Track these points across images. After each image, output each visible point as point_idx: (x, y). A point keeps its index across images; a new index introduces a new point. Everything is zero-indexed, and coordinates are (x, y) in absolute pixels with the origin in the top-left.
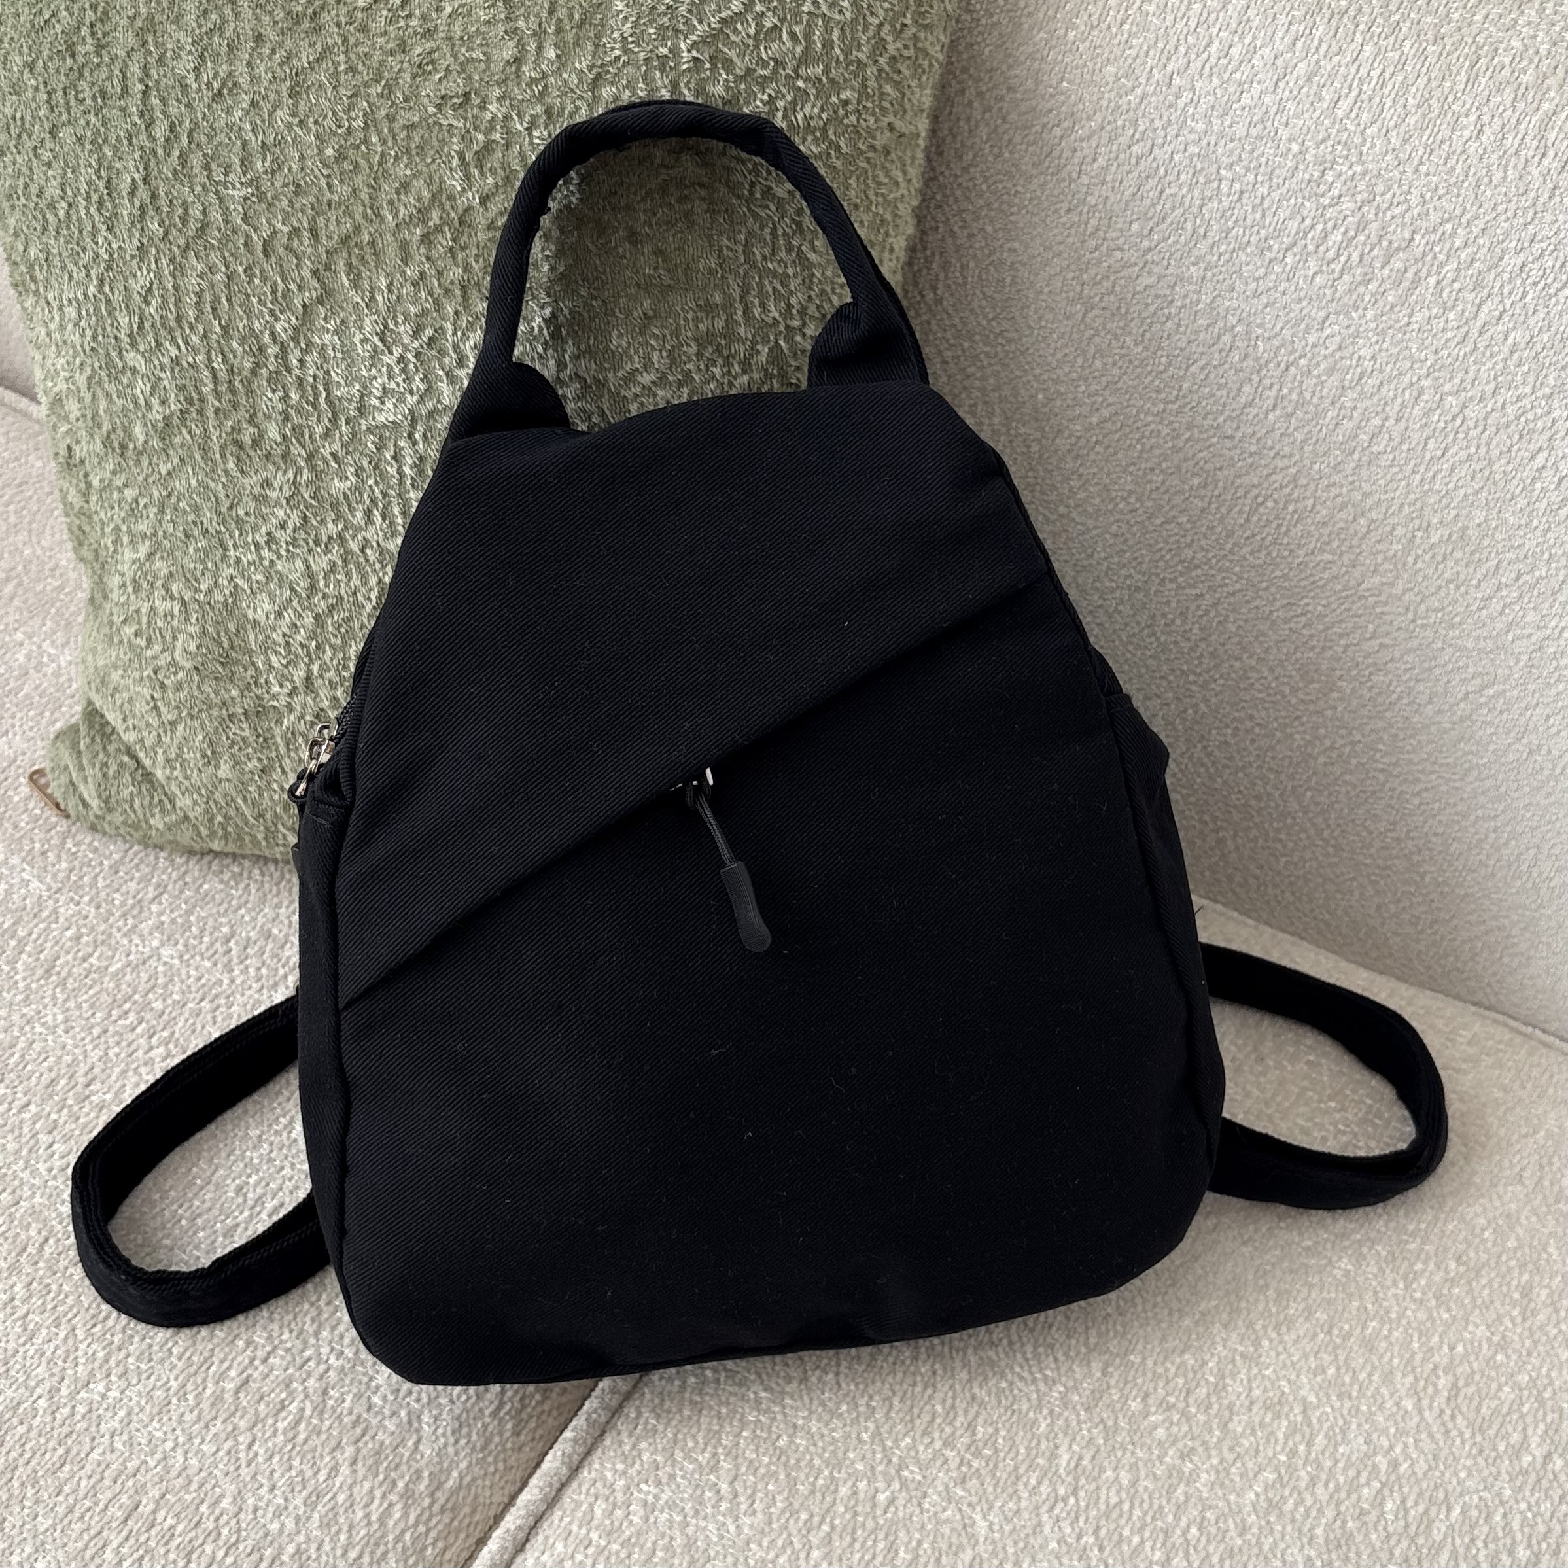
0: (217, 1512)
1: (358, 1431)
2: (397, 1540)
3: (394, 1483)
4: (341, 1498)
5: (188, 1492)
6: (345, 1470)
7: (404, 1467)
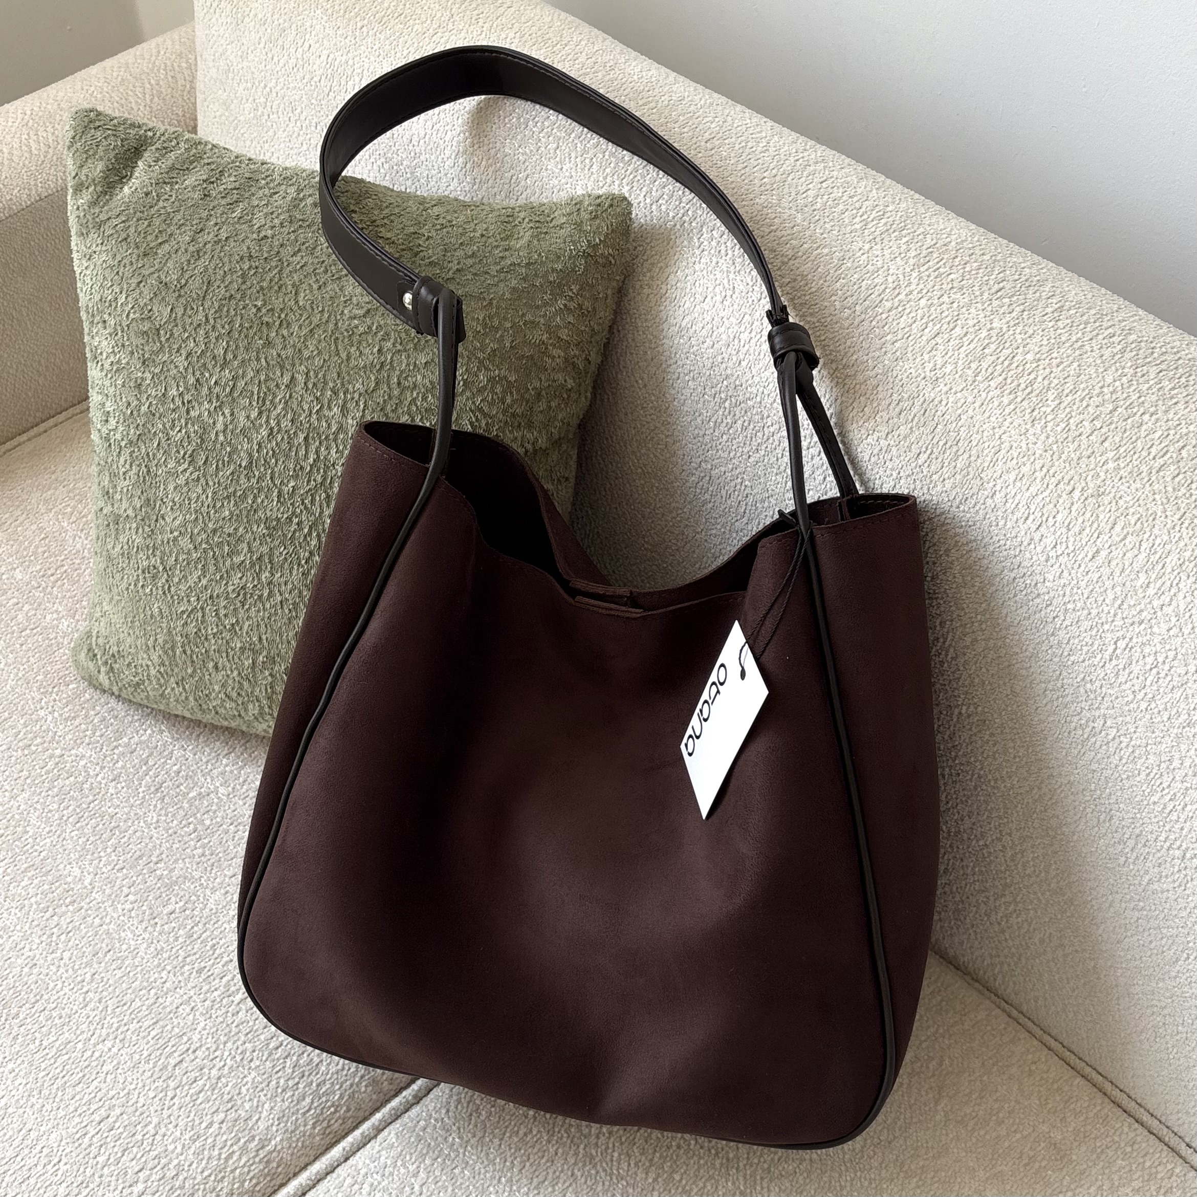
1: (230, 1105)
2: (233, 1171)
3: (239, 1139)
4: (210, 1140)
5: (134, 1116)
6: (216, 1126)
7: (247, 1132)
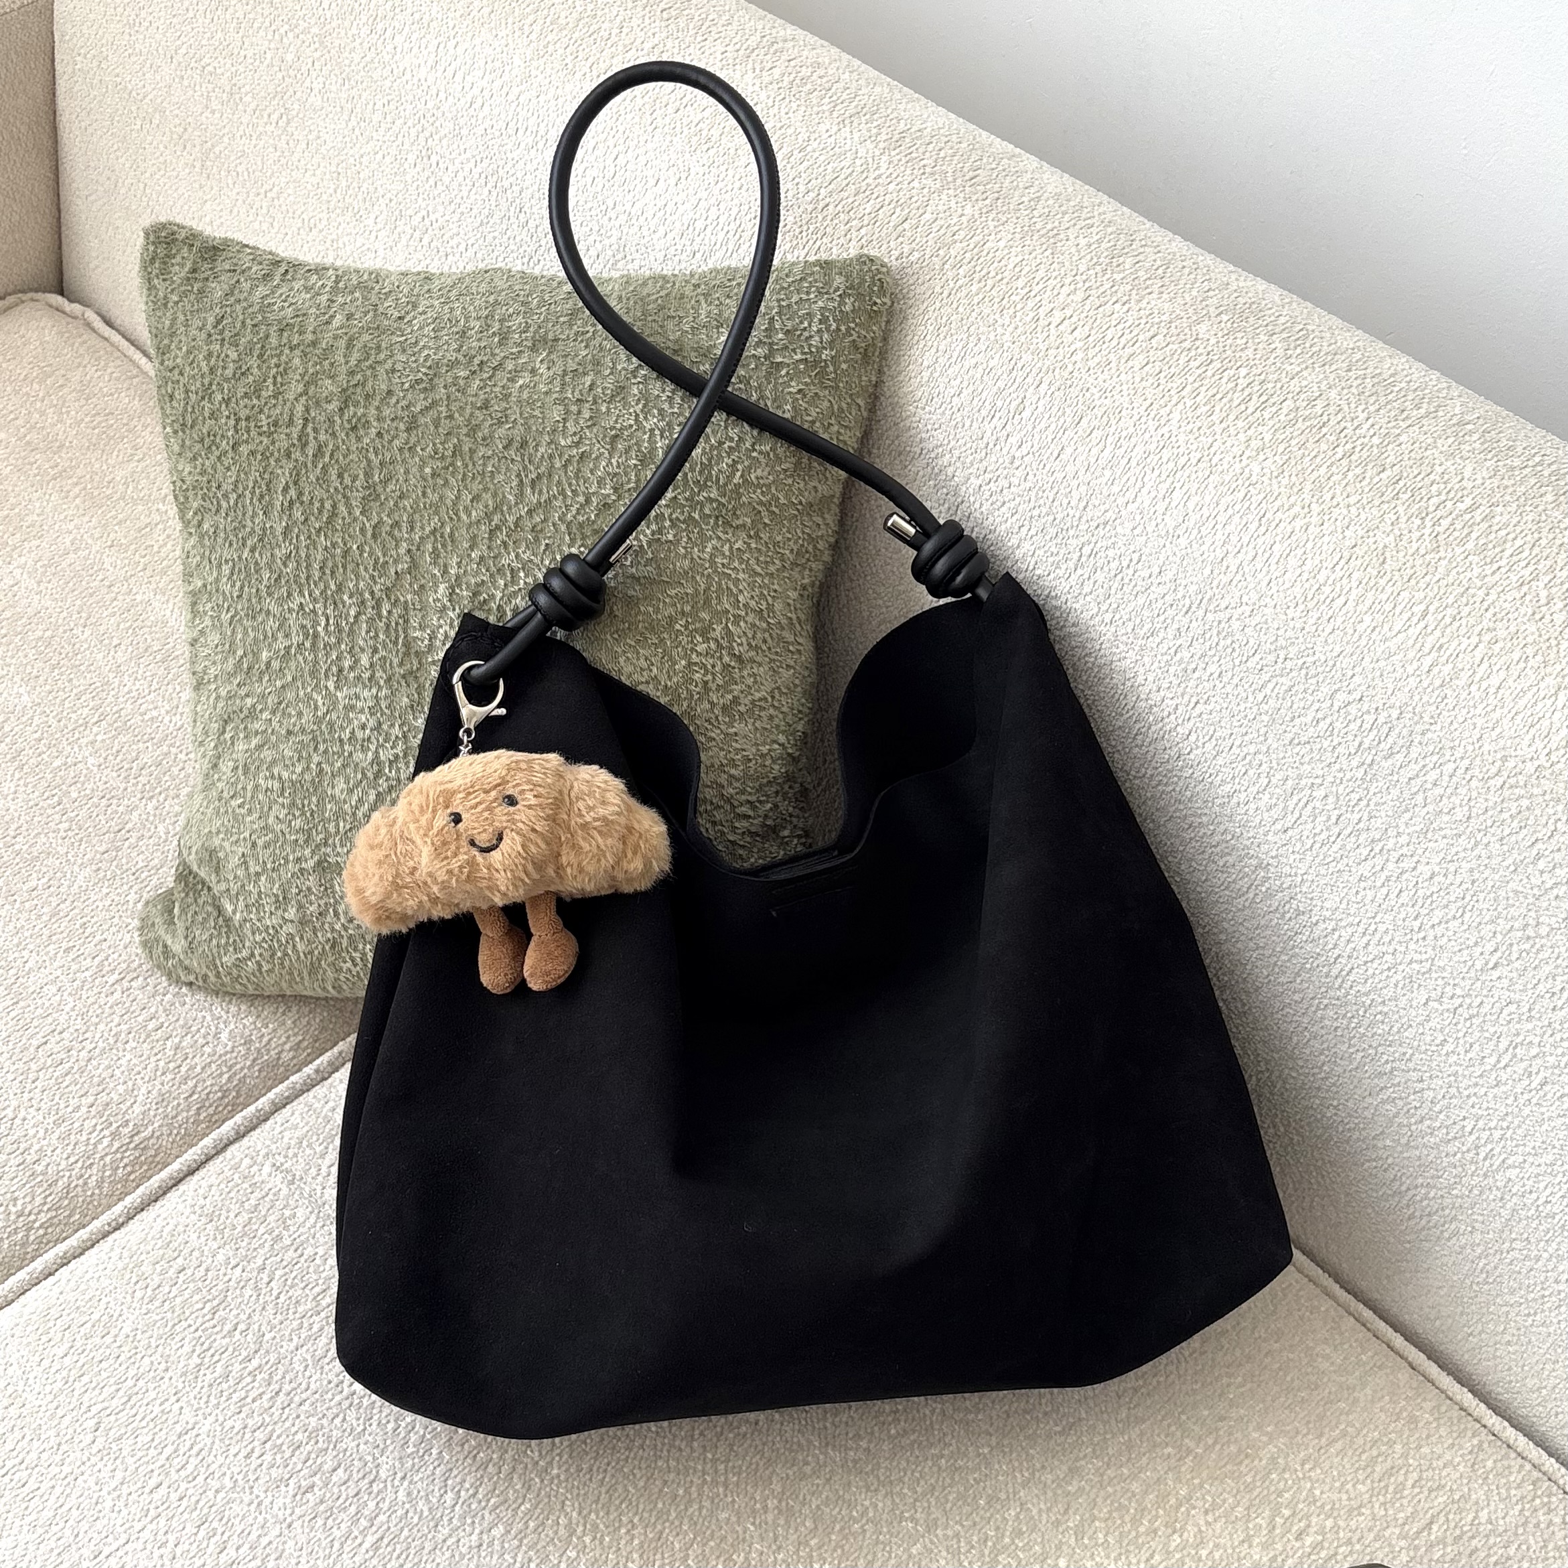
2: (102, 1158)
7: (119, 1117)
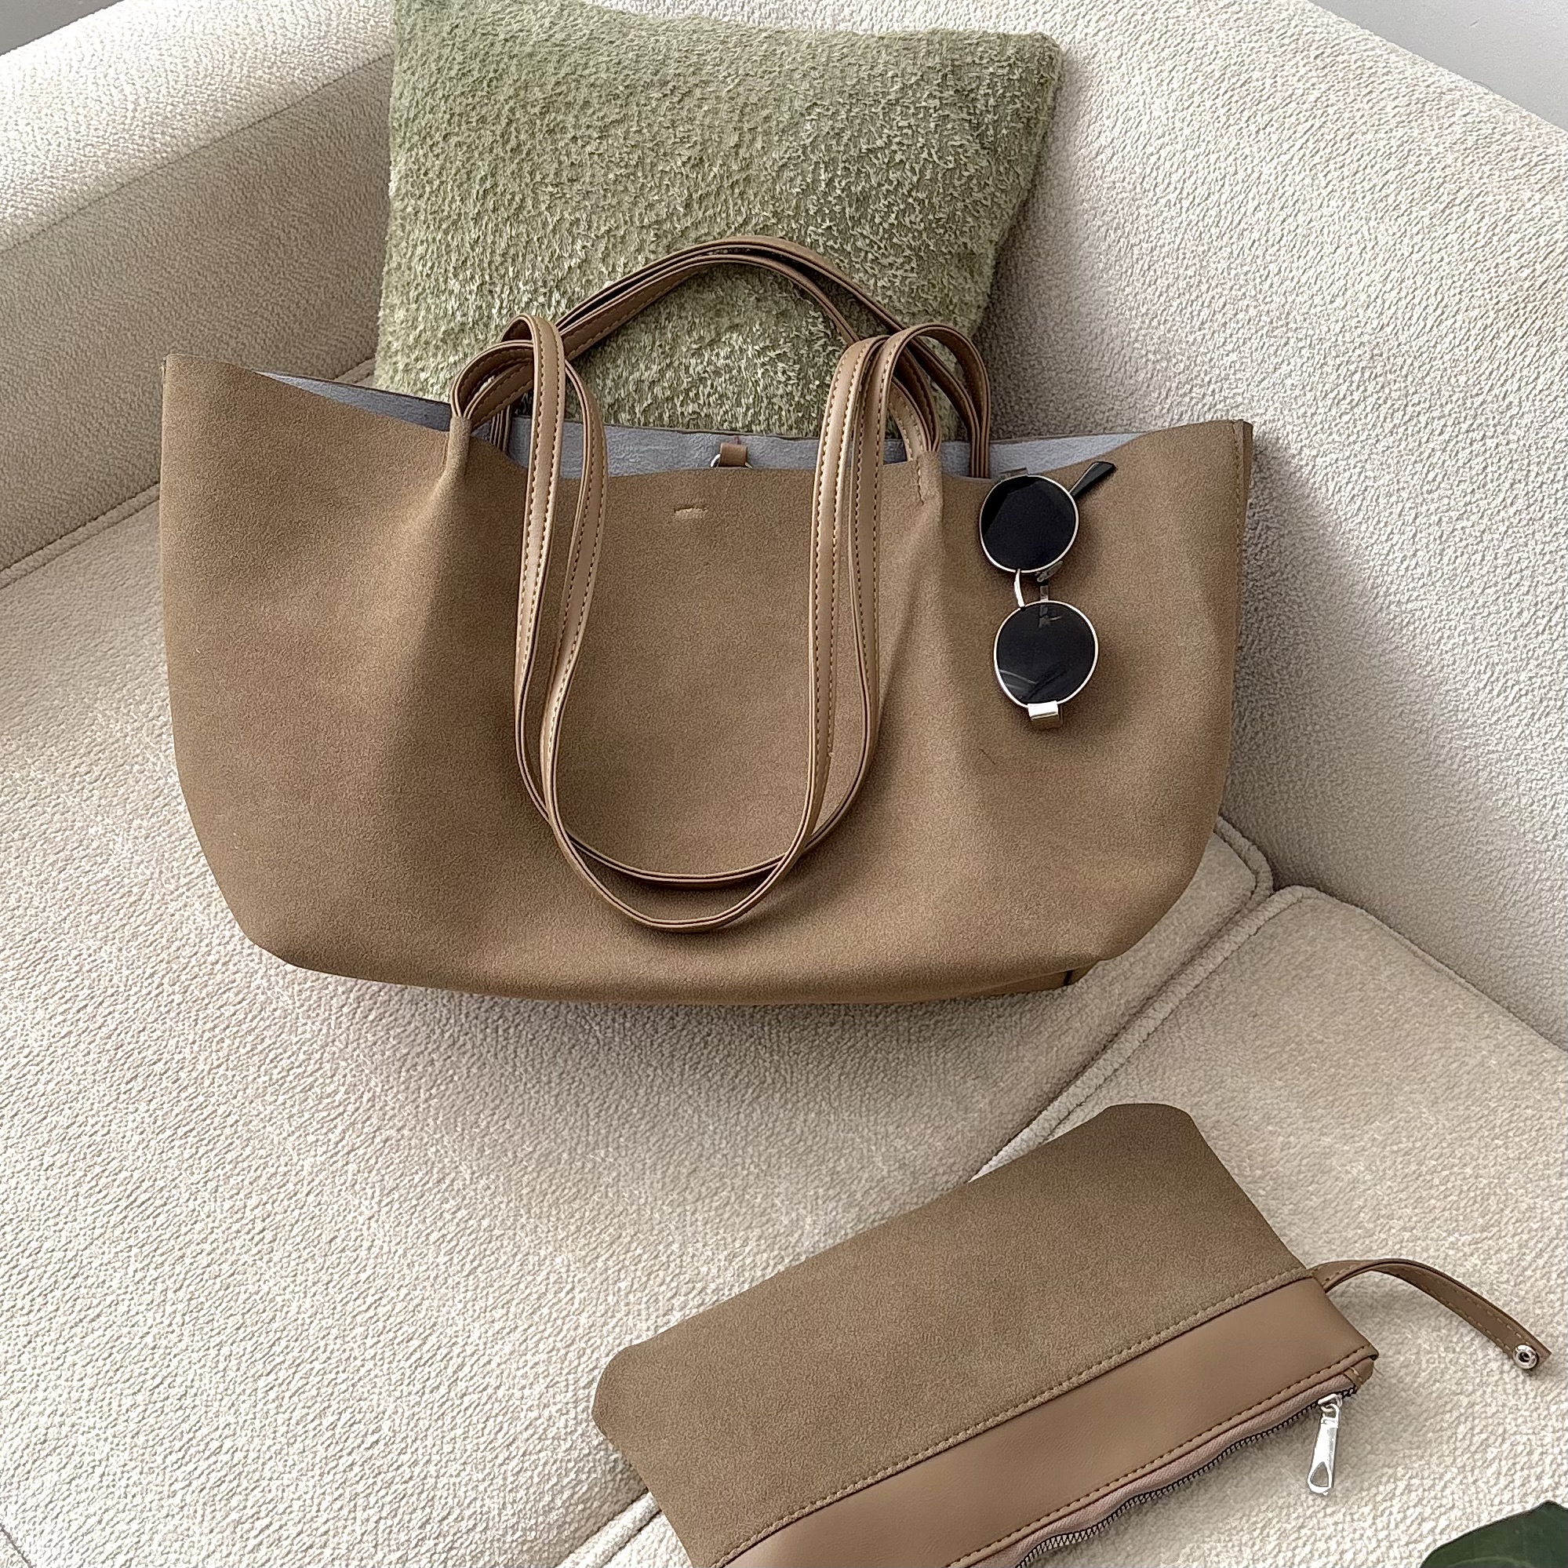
0: (669, 1252)
